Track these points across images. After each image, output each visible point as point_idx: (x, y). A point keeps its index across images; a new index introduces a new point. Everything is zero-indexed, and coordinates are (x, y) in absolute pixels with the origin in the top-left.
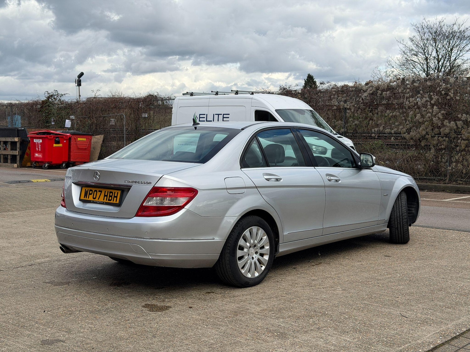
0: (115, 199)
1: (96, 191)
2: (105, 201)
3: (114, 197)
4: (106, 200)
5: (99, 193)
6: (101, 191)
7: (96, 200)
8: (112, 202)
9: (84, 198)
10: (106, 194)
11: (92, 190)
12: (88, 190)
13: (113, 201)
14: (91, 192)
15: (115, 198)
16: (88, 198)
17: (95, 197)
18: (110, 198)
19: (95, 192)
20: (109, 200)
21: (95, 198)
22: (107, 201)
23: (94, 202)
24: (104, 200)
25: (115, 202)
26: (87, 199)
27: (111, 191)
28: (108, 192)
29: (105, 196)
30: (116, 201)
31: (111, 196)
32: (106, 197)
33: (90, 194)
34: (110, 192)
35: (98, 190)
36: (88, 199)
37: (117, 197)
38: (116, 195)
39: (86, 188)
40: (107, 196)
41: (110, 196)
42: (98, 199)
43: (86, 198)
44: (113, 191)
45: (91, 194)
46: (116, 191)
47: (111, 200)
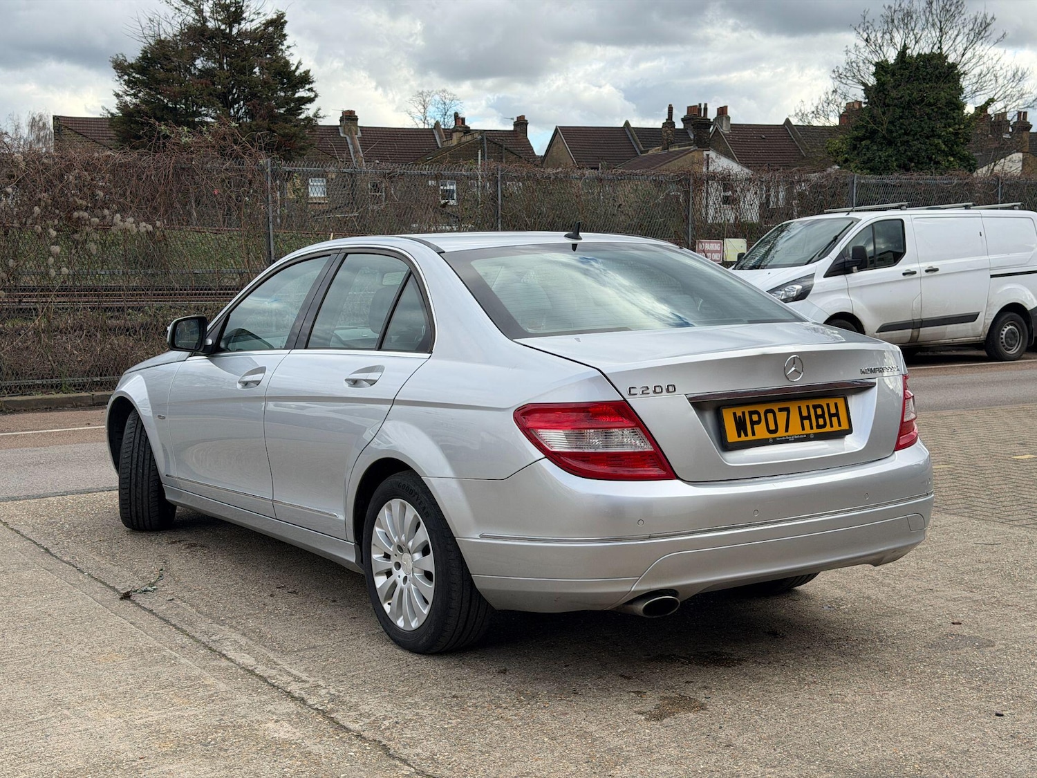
0: (835, 419)
1: (772, 411)
2: (808, 430)
3: (831, 416)
4: (812, 428)
5: (782, 417)
6: (788, 410)
7: (781, 433)
8: (828, 429)
9: (739, 436)
10: (805, 413)
11: (757, 413)
12: (743, 413)
13: (832, 426)
14: (755, 418)
15: (833, 418)
16: (754, 434)
17: (772, 427)
18: (821, 421)
19: (770, 416)
20: (818, 426)
21: (775, 431)
22: (815, 430)
23: (776, 442)
24: (803, 429)
25: (836, 428)
26: (750, 437)
27: (817, 402)
28: (808, 407)
29: (802, 418)
30: (840, 425)
31: (823, 416)
32: (806, 422)
33: (753, 423)
34: (815, 407)
35: (775, 407)
36: (754, 438)
37: (837, 415)
38: (833, 411)
39: (734, 410)
40: (809, 417)
41: (817, 417)
42: (787, 430)
43: (746, 435)
44: (823, 402)
45: (759, 422)
46: (832, 402)
47: (824, 426)
